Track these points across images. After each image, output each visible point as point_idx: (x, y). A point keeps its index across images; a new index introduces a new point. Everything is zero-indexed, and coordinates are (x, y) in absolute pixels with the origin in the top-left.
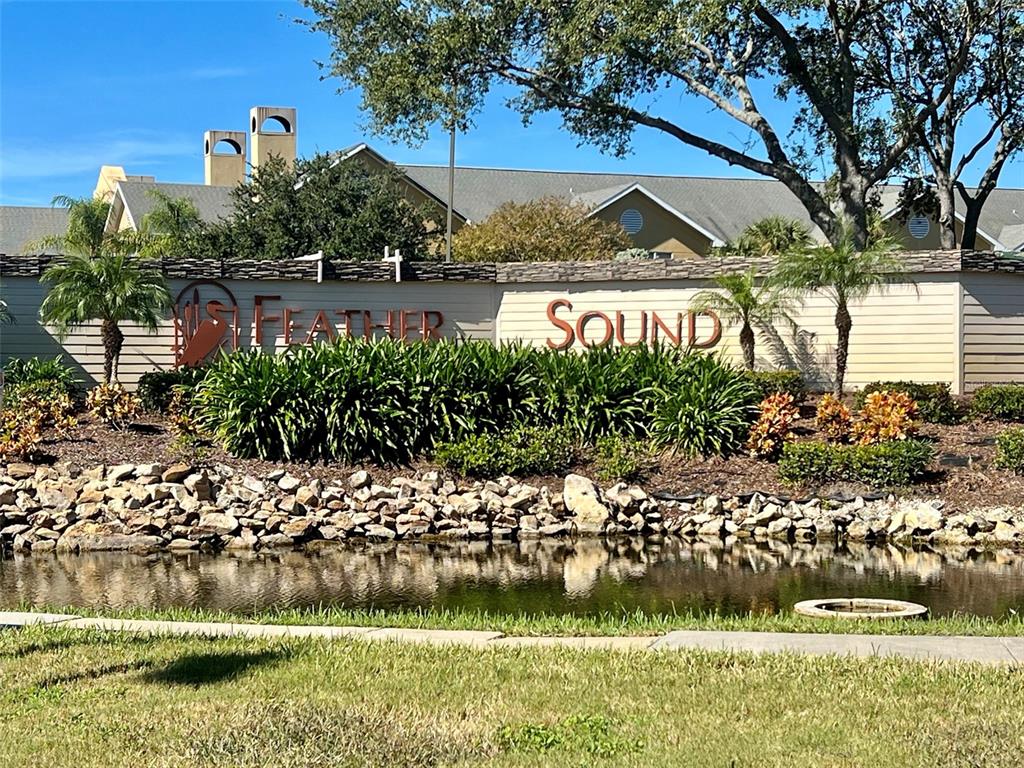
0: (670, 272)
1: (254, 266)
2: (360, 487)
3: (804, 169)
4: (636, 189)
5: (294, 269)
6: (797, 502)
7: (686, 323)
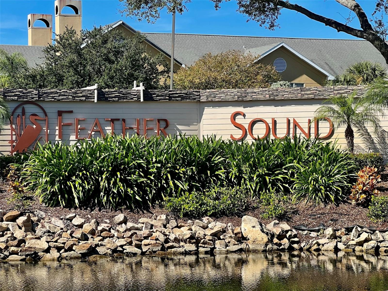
0: (303, 95)
1: (57, 93)
2: (120, 223)
3: (382, 33)
4: (283, 46)
5: (81, 95)
6: (381, 232)
7: (313, 125)
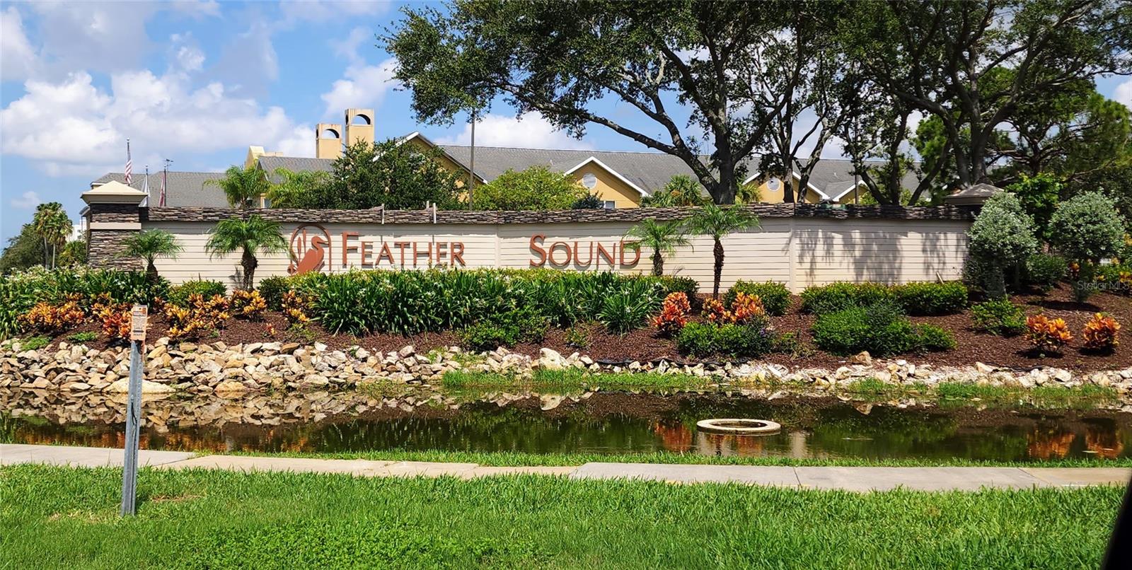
1: (342, 214)
4: (592, 161)
5: (368, 216)
7: (618, 250)
